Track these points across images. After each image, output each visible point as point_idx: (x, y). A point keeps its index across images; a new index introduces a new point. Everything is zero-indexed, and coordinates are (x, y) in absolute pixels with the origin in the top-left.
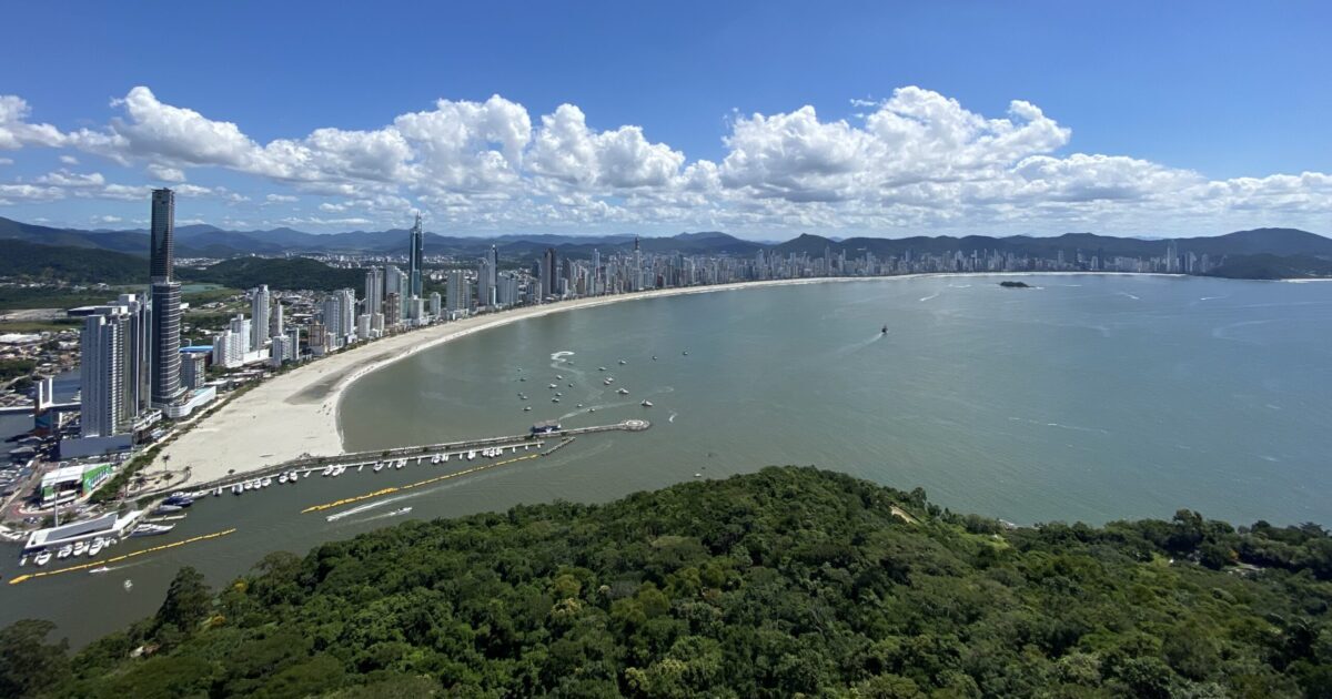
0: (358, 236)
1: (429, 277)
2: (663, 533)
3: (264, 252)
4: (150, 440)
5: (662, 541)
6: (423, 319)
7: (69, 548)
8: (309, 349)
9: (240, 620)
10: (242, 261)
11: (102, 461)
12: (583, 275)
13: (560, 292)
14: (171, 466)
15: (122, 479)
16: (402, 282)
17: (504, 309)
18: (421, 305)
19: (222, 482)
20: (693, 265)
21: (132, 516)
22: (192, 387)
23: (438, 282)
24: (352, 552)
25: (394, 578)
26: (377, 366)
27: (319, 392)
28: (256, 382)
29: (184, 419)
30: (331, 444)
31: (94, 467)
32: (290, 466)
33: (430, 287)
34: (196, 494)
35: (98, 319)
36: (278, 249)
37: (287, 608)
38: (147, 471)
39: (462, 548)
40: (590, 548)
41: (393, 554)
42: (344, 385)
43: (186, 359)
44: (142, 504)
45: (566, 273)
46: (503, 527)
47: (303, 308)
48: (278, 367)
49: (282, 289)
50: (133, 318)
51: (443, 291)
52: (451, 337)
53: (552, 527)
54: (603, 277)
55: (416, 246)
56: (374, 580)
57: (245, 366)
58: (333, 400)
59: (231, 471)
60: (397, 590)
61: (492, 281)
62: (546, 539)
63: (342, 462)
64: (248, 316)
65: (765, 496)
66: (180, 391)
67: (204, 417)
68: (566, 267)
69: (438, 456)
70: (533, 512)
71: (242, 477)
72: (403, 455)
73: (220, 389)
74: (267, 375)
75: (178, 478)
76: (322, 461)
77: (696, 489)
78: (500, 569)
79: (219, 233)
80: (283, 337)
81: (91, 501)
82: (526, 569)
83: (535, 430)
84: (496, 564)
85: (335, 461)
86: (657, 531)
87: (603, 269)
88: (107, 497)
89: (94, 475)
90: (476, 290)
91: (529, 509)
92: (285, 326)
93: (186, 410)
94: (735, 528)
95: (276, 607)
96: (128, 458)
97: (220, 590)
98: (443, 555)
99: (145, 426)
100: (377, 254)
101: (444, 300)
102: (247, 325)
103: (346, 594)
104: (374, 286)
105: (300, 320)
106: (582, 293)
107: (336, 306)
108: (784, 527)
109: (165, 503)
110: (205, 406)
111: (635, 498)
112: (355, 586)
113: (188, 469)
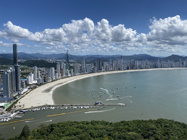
0: (54, 55)
1: (70, 65)
2: (130, 131)
3: (35, 58)
4: (16, 99)
5: (130, 133)
6: (69, 75)
7: (3, 119)
8: (45, 81)
9: (36, 137)
10: (30, 60)
11: (7, 102)
12: (107, 65)
13: (101, 70)
14: (20, 104)
15: (11, 106)
16: (65, 66)
17: (88, 73)
18: (69, 72)
19: (30, 108)
20: (138, 63)
21: (14, 114)
22: (23, 88)
23: (72, 66)
24: (57, 126)
25: (67, 133)
26: (60, 85)
27: (48, 90)
28: (35, 88)
29: (22, 94)
30: (51, 102)
31: (6, 103)
32: (43, 106)
33: (71, 68)
34: (26, 110)
35: (5, 73)
36: (37, 58)
37: (45, 136)
38: (16, 105)
39: (81, 128)
40: (112, 132)
41: (66, 128)
42: (53, 89)
43: (22, 82)
44: (16, 111)
45: (103, 65)
46: (90, 125)
47: (43, 71)
48: (39, 85)
49: (39, 67)
50: (11, 72)
51: (73, 69)
52: (76, 80)
53: (102, 126)
54: (112, 66)
55: (67, 57)
56: (63, 133)
57: (33, 84)
58: (51, 92)
59: (32, 106)
60: (68, 135)
61: (85, 66)
62: (101, 129)
63: (54, 106)
64: (33, 73)
65: (159, 126)
66: (21, 89)
67: (26, 94)
68: (103, 63)
69: (74, 107)
70: (97, 122)
71: (34, 108)
72: (67, 106)
73: (29, 89)
74: (37, 86)
75: (22, 107)
76: (50, 106)
77: (139, 122)
78: (90, 134)
79: (25, 54)
80: (40, 78)
81: (6, 110)
82: (96, 135)
83: (96, 103)
84: (89, 133)
85: (53, 106)
86: (129, 131)
87: (112, 64)
88: (9, 110)
89: (7, 105)
90: (81, 69)
91: (96, 121)
92: (40, 76)
93: (22, 93)
94: (150, 132)
95: (43, 136)
96: (12, 102)
97: (32, 131)
98: (77, 129)
99: (15, 96)
100: (58, 59)
101: (74, 71)
102: (33, 75)
103: (57, 135)
104: (58, 67)
105: (43, 74)
106: (107, 70)
107: (51, 71)
108: (165, 134)
109: (20, 112)
110: (26, 92)
111: (122, 122)
112: (59, 133)
113: (24, 105)
